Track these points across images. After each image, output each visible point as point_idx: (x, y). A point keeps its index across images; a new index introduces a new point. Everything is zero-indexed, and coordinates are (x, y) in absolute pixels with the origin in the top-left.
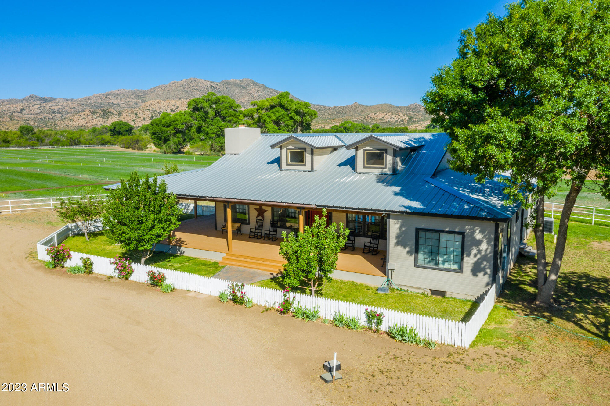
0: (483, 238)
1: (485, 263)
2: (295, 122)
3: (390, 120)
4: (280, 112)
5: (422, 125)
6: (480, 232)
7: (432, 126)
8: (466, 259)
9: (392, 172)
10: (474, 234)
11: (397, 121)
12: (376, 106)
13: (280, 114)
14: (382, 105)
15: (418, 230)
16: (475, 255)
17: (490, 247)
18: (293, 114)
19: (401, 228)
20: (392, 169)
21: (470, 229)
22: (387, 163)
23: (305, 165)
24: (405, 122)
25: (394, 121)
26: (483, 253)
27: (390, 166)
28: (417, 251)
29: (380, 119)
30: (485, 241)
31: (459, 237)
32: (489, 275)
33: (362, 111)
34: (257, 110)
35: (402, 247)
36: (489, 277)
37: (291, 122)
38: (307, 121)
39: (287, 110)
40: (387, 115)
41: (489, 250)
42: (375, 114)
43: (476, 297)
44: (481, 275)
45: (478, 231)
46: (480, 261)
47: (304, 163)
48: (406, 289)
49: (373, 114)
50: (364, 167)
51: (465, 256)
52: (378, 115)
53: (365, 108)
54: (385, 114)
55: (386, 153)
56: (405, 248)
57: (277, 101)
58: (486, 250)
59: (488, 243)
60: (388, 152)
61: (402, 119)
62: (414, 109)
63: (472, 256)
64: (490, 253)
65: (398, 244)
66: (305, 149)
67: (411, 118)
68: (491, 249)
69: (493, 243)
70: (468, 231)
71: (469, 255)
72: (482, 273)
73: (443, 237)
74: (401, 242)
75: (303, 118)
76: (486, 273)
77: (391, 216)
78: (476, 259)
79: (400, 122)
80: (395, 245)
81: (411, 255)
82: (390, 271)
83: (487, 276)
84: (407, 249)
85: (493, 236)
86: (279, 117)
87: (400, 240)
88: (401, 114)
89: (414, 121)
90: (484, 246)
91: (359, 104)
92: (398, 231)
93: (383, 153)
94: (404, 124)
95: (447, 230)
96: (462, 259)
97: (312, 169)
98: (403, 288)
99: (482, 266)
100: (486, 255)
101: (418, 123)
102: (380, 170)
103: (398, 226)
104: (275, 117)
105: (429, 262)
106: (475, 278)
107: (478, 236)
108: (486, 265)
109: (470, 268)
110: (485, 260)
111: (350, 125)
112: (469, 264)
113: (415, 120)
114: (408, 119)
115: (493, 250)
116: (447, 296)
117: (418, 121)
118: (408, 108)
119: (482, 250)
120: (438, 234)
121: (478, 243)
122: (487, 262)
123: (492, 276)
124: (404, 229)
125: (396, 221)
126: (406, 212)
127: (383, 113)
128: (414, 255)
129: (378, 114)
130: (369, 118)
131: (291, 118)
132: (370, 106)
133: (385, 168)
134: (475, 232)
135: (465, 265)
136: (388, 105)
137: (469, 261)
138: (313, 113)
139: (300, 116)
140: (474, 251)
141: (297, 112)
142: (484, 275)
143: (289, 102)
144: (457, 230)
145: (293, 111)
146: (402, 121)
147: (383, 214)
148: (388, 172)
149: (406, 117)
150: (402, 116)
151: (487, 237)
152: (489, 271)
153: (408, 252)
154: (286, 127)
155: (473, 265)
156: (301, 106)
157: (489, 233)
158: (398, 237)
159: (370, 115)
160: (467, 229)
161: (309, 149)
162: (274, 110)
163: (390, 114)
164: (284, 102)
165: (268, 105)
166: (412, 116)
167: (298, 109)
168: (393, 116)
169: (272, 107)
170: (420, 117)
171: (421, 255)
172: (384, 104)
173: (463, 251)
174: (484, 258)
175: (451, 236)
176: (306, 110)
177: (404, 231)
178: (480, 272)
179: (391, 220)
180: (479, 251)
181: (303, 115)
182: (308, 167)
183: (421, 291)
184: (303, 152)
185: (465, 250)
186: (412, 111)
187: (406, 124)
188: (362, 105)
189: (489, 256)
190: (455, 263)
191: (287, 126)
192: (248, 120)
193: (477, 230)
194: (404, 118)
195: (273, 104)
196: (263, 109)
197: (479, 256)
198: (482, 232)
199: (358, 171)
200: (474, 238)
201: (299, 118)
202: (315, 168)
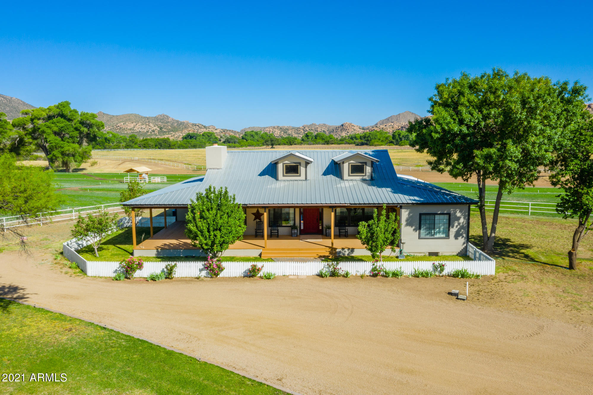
0: (461, 215)
1: (462, 230)
2: (81, 133)
3: (141, 130)
4: (63, 123)
5: (174, 135)
6: (459, 212)
7: (189, 137)
8: (451, 229)
9: (370, 178)
10: (456, 213)
11: (148, 132)
12: (123, 115)
13: (62, 125)
14: (129, 115)
15: (421, 215)
16: (457, 226)
17: (465, 220)
18: (78, 125)
19: (409, 214)
20: (370, 176)
21: (454, 211)
22: (367, 171)
23: (300, 176)
24: (156, 132)
25: (145, 131)
26: (461, 224)
27: (369, 174)
28: (420, 228)
29: (130, 129)
30: (462, 217)
31: (447, 217)
32: (465, 238)
33: (108, 121)
34: (32, 120)
35: (410, 227)
36: (465, 239)
37: (76, 134)
38: (94, 132)
39: (69, 120)
40: (137, 125)
41: (465, 222)
42: (124, 124)
43: (458, 253)
44: (460, 238)
45: (458, 212)
46: (459, 229)
47: (299, 175)
48: (413, 254)
49: (122, 123)
50: (349, 175)
51: (451, 227)
52: (127, 125)
53: (111, 118)
54: (135, 124)
55: (366, 165)
56: (412, 227)
57: (57, 111)
58: (463, 223)
59: (464, 218)
60: (367, 164)
61: (152, 129)
62: (162, 119)
63: (455, 227)
64: (465, 224)
65: (407, 225)
66: (300, 163)
67: (161, 128)
68: (466, 221)
69: (467, 218)
70: (452, 212)
71: (453, 227)
72: (461, 237)
73: (437, 217)
74: (409, 223)
75: (90, 129)
76: (463, 237)
77: (403, 207)
78: (457, 229)
79: (151, 132)
80: (405, 226)
81: (416, 231)
82: (402, 244)
83: (463, 238)
84: (414, 228)
85: (467, 214)
86: (62, 127)
87: (408, 222)
88: (151, 125)
89: (164, 132)
90: (462, 220)
91: (104, 114)
92: (407, 216)
93: (364, 165)
94: (156, 135)
95: (439, 212)
96: (449, 230)
97: (306, 179)
98: (411, 254)
99: (461, 232)
100: (463, 226)
101: (169, 134)
102: (361, 177)
103: (407, 213)
104: (57, 128)
105: (427, 234)
106: (457, 241)
107: (458, 214)
108: (463, 232)
109: (453, 235)
110: (462, 229)
111: (111, 135)
112: (453, 233)
113: (165, 130)
114: (158, 129)
115: (467, 222)
116: (440, 255)
117: (169, 132)
118: (156, 119)
119: (460, 223)
120: (434, 216)
121: (459, 218)
122: (464, 230)
123: (466, 238)
124: (411, 215)
125: (406, 210)
126: (413, 204)
127: (132, 123)
128: (418, 231)
129: (127, 123)
130: (119, 128)
131: (76, 129)
132: (117, 116)
133: (365, 176)
134: (456, 212)
135: (451, 233)
136: (136, 116)
137: (453, 231)
138: (100, 124)
139: (86, 127)
140: (456, 224)
141: (82, 123)
142: (462, 238)
143: (73, 113)
144: (445, 212)
145: (78, 122)
146: (153, 131)
147: (397, 206)
148: (368, 179)
149: (156, 127)
150: (153, 126)
151: (463, 214)
152: (464, 235)
153: (414, 230)
154: (70, 139)
155: (455, 233)
156: (88, 116)
157: (465, 213)
158: (407, 220)
159: (119, 125)
160: (452, 211)
161: (303, 163)
162: (55, 120)
163: (140, 124)
164: (66, 112)
165: (44, 114)
166: (162, 126)
167: (85, 120)
168: (144, 126)
169: (50, 118)
170: (170, 127)
171: (422, 231)
172: (131, 114)
173: (450, 224)
174: (462, 227)
175: (442, 217)
176: (93, 121)
177: (411, 216)
178: (459, 236)
179: (402, 210)
180: (459, 224)
181: (90, 126)
182: (303, 177)
183: (423, 255)
184: (298, 165)
185: (451, 224)
186: (160, 122)
187: (157, 134)
188: (108, 115)
189: (465, 226)
190: (443, 233)
191: (72, 137)
192: (18, 131)
193: (457, 210)
194: (155, 128)
195: (51, 113)
196: (39, 119)
197: (459, 227)
198: (460, 212)
199: (345, 179)
200: (456, 216)
201: (86, 130)
202: (308, 179)
